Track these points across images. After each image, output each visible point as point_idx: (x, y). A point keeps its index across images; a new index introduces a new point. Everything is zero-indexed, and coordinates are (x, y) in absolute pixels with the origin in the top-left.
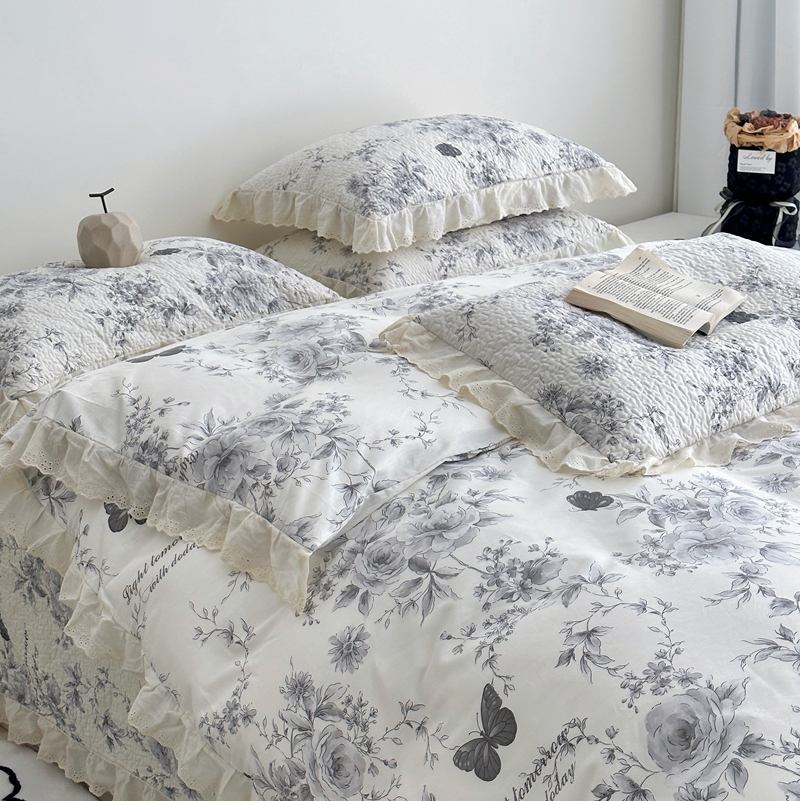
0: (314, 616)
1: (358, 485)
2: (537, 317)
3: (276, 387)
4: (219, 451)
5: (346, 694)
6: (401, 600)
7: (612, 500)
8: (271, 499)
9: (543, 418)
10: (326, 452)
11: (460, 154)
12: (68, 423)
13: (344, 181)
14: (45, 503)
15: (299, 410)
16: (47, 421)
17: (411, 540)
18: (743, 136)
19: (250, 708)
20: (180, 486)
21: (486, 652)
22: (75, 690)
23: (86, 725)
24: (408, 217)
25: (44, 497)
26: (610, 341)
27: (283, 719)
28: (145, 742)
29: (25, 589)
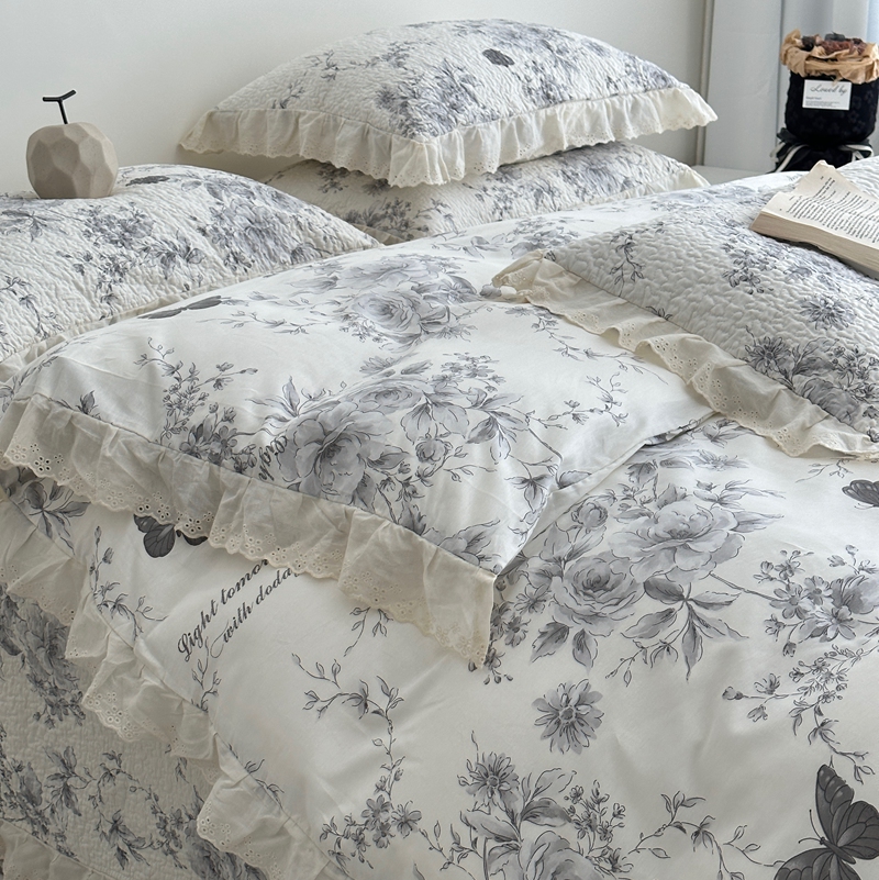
0: (503, 670)
1: (541, 478)
2: (727, 248)
3: (370, 349)
4: (321, 436)
5: (572, 785)
6: (645, 642)
8: (415, 501)
9: (762, 385)
10: (487, 431)
11: (513, 63)
12: (75, 402)
13: (372, 93)
14: (36, 519)
15: (427, 375)
16: (41, 400)
17: (638, 555)
18: (812, 63)
19: (411, 809)
20: (261, 487)
21: (808, 715)
22: (65, 784)
23: (83, 833)
24: (460, 141)
25: (33, 511)
26: (834, 279)
27: (468, 824)
28: (181, 854)
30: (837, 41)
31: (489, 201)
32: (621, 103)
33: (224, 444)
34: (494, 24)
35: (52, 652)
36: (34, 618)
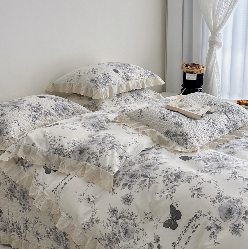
0: (115, 192)
1: (123, 156)
2: (160, 112)
3: (89, 133)
4: (80, 149)
5: (128, 212)
6: (141, 185)
7: (192, 158)
8: (98, 161)
9: (166, 139)
10: (112, 148)
11: (119, 72)
12: (31, 144)
13: (89, 79)
14: (22, 168)
15: (101, 137)
16: (24, 144)
17: (140, 170)
18: (188, 70)
19: (98, 218)
20: (69, 159)
21: (169, 196)
22: (26, 225)
23: (30, 235)
24: (108, 89)
25: (22, 166)
26: (181, 118)
27: (109, 220)
28: (51, 237)
29: (9, 196)
30: (194, 65)
31: (115, 102)
32: (143, 80)
33: (61, 151)
34: (115, 63)
35: (24, 197)
36: (20, 190)
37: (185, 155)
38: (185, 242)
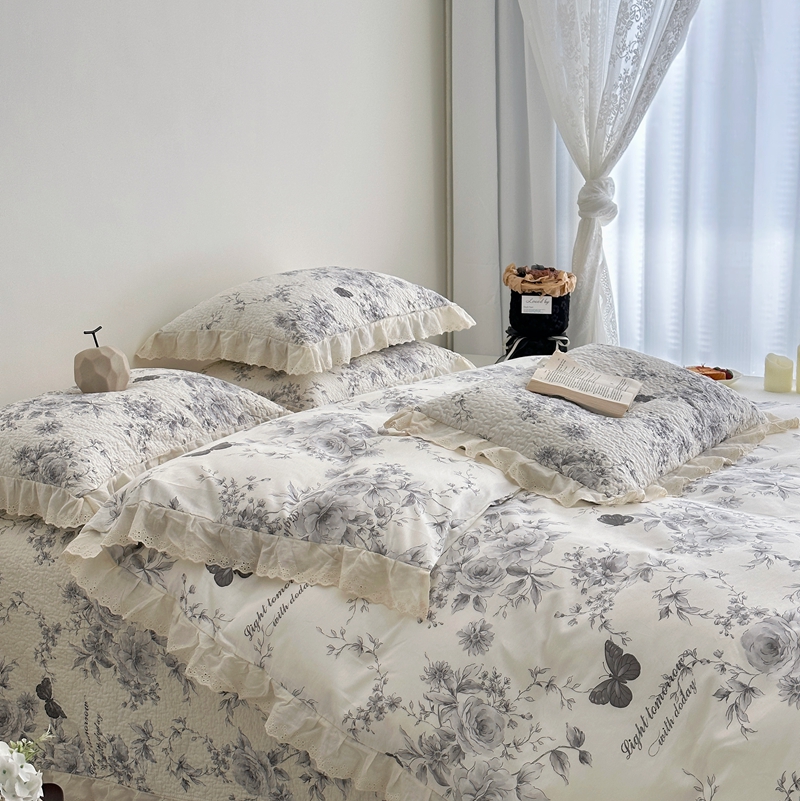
0: (437, 620)
1: (443, 523)
2: (517, 400)
3: (328, 464)
4: (318, 510)
5: (482, 671)
6: (511, 597)
7: (633, 519)
8: (378, 538)
9: (546, 472)
10: (410, 500)
11: (352, 295)
12: (166, 504)
13: (271, 318)
14: (141, 575)
15: (369, 475)
16: (145, 504)
17: (500, 556)
18: (526, 285)
19: (395, 697)
20: (286, 540)
21: (597, 619)
23: (157, 774)
24: (328, 345)
25: (137, 570)
26: (576, 414)
27: (428, 699)
28: (229, 774)
29: (87, 664)
30: (540, 271)
31: (346, 382)
32: (417, 317)
33: (260, 519)
34: (335, 271)
35: (137, 661)
36: (125, 641)
37: (612, 512)
38: (656, 737)
